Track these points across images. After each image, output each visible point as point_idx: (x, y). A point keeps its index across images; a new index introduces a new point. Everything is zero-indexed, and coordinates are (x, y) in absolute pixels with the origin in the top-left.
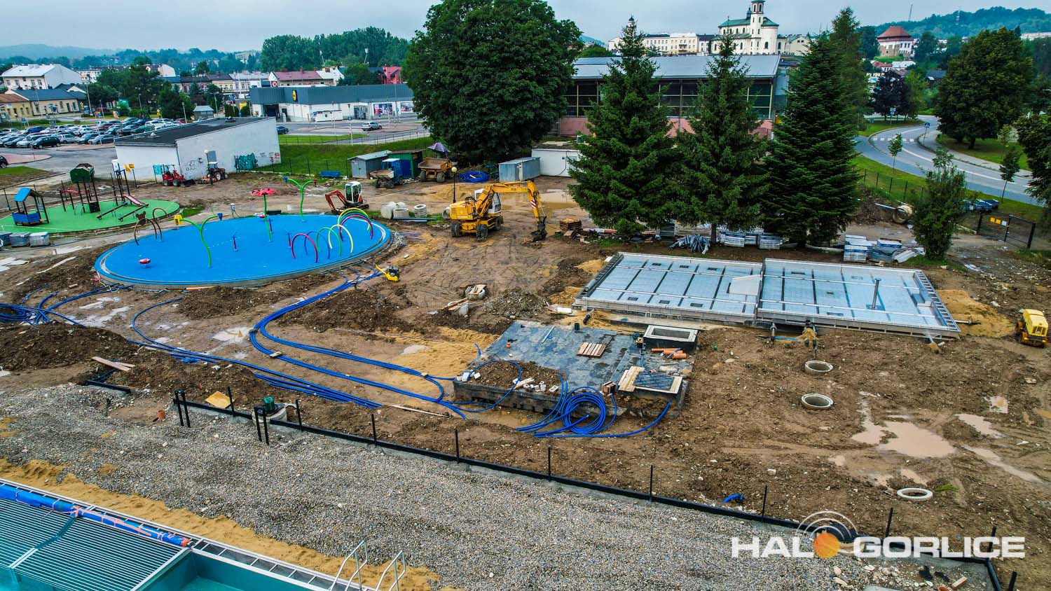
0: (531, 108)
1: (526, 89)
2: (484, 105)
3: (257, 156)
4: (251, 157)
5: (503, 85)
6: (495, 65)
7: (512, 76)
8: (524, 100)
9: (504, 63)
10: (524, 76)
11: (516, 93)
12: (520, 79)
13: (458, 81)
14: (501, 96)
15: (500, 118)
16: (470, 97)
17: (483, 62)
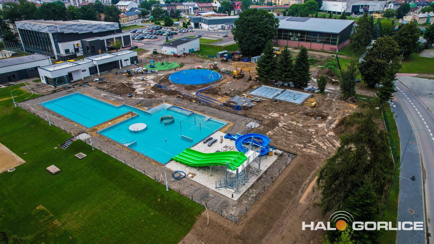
0: (261, 44)
1: (260, 39)
2: (249, 43)
3: (194, 49)
4: (193, 49)
5: (254, 38)
6: (253, 32)
7: (257, 36)
8: (259, 42)
9: (255, 33)
10: (260, 36)
11: (257, 40)
12: (259, 37)
13: (244, 36)
14: (254, 41)
15: (253, 46)
16: (246, 40)
17: (250, 32)
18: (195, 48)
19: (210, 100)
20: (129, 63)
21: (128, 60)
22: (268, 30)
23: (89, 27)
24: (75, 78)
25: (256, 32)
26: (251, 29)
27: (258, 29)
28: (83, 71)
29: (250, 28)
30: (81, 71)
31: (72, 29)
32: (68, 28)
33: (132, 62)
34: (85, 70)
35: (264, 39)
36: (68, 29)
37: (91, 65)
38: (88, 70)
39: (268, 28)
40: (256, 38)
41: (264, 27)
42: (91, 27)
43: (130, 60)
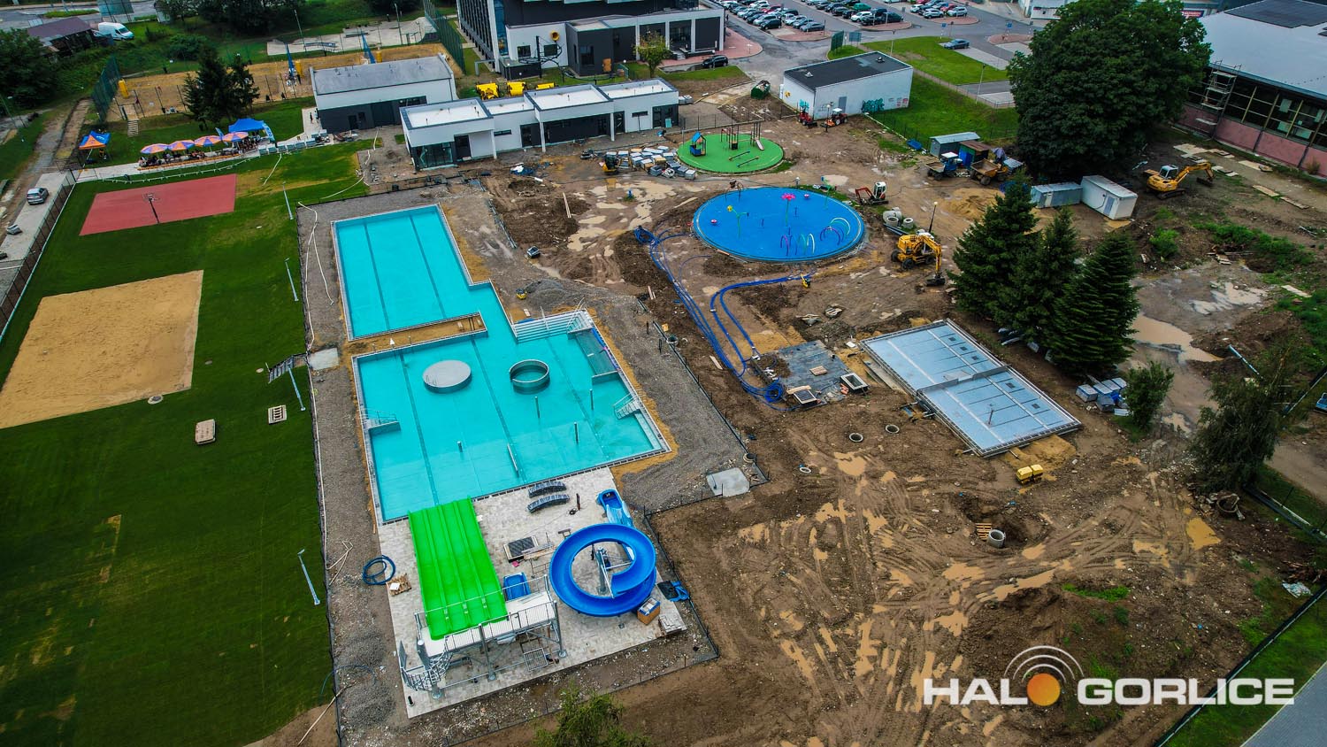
0: (1084, 143)
1: (1084, 125)
2: (1042, 130)
3: (885, 102)
4: (879, 103)
5: (1065, 117)
6: (1064, 94)
7: (1075, 113)
8: (1079, 135)
9: (1073, 98)
10: (1092, 115)
11: (1071, 128)
12: (1082, 115)
14: (1058, 128)
15: (1051, 145)
17: (1056, 90)
18: (891, 100)
19: (733, 329)
20: (647, 123)
21: (645, 113)
22: (1130, 93)
24: (477, 150)
25: (1075, 93)
26: (1060, 82)
27: (1086, 85)
28: (497, 134)
29: (1060, 77)
30: (493, 135)
33: (658, 122)
34: (509, 132)
35: (1100, 128)
37: (527, 120)
38: (517, 133)
39: (1133, 88)
40: (1070, 119)
41: (1115, 81)
43: (654, 113)
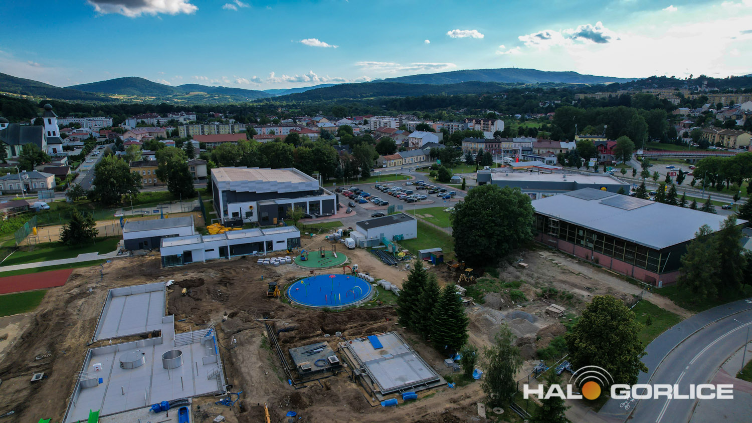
3: (404, 236)
4: (401, 236)
18: (407, 235)
23: (272, 186)
24: (196, 258)
28: (206, 251)
30: (204, 251)
31: (248, 187)
32: (242, 185)
33: (289, 245)
34: (213, 250)
36: (243, 187)
38: (217, 250)
42: (276, 185)
43: (288, 242)
